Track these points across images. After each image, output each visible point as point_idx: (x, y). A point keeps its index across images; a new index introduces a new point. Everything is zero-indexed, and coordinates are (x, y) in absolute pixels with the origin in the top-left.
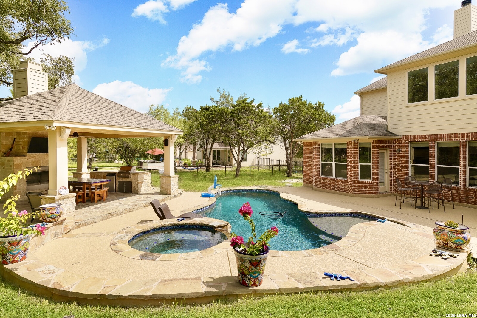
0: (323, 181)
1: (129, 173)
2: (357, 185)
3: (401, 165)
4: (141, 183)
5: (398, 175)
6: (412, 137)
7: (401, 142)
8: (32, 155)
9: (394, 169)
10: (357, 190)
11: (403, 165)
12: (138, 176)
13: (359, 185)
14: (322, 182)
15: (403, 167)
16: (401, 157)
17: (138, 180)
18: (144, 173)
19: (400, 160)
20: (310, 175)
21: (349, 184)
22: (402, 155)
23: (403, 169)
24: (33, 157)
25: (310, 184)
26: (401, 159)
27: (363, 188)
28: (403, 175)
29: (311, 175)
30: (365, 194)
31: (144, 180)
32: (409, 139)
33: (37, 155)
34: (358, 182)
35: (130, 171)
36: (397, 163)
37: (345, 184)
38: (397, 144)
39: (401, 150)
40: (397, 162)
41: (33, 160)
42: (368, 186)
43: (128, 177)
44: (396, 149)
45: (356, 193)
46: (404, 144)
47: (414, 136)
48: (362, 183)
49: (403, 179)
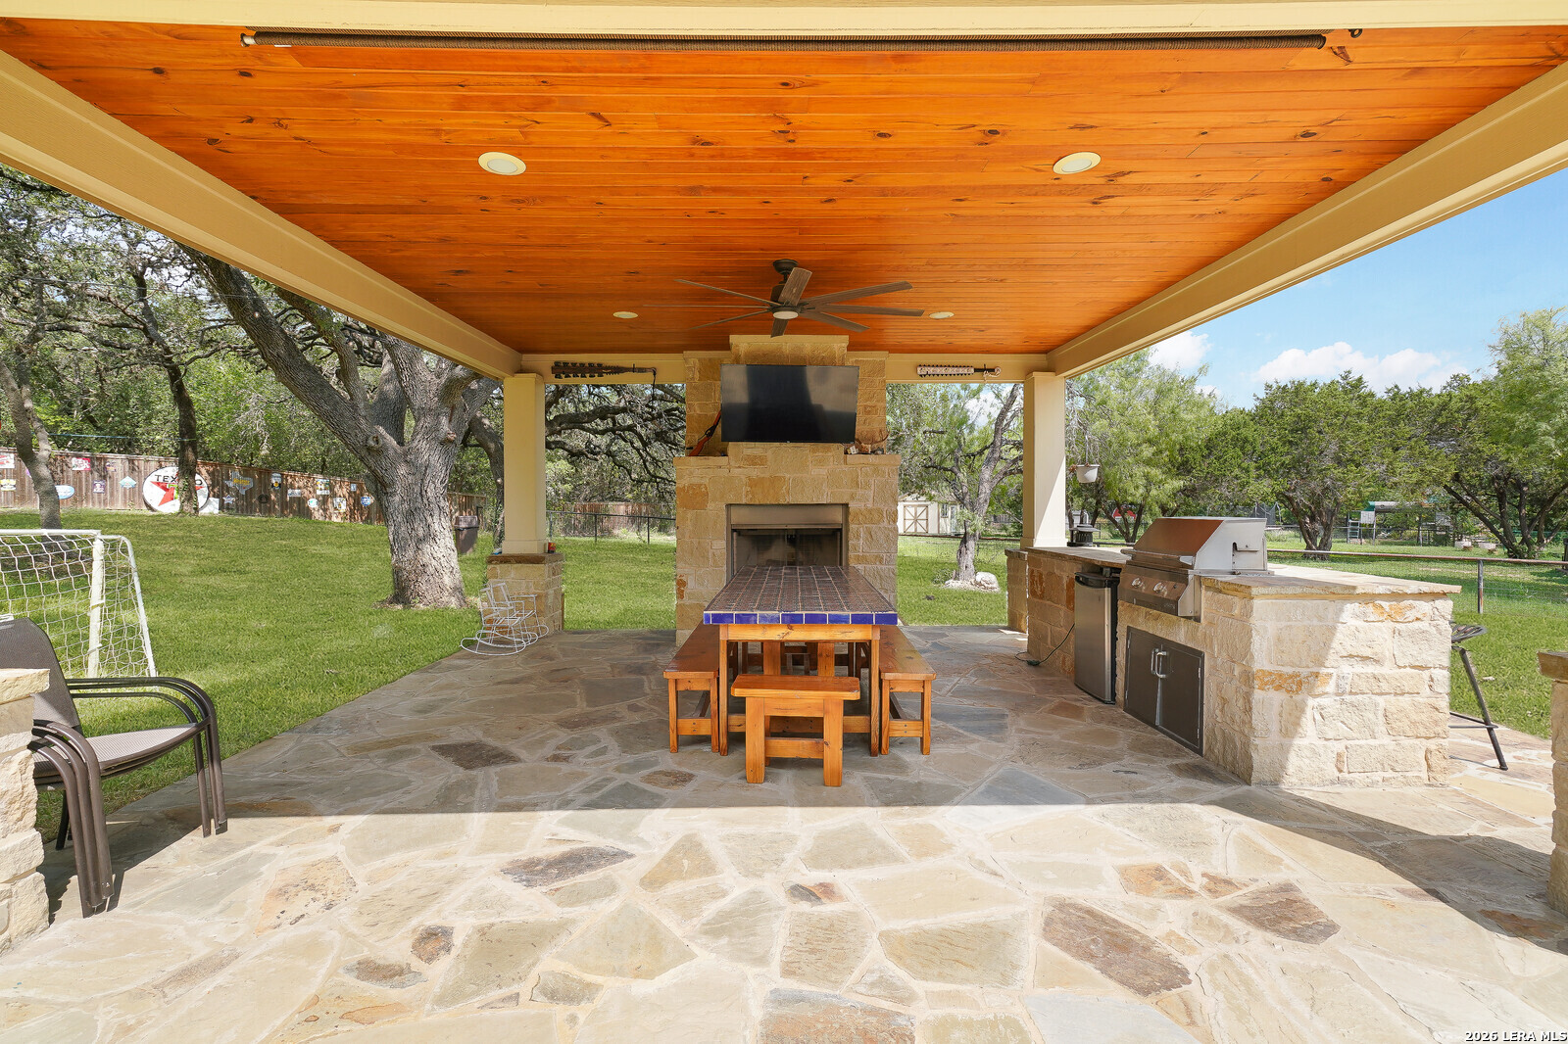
1: (1179, 574)
4: (1297, 684)
8: (749, 452)
12: (1247, 613)
17: (1247, 652)
18: (1348, 593)
24: (753, 461)
31: (1332, 659)
33: (770, 452)
35: (1185, 559)
41: (755, 472)
43: (1170, 606)
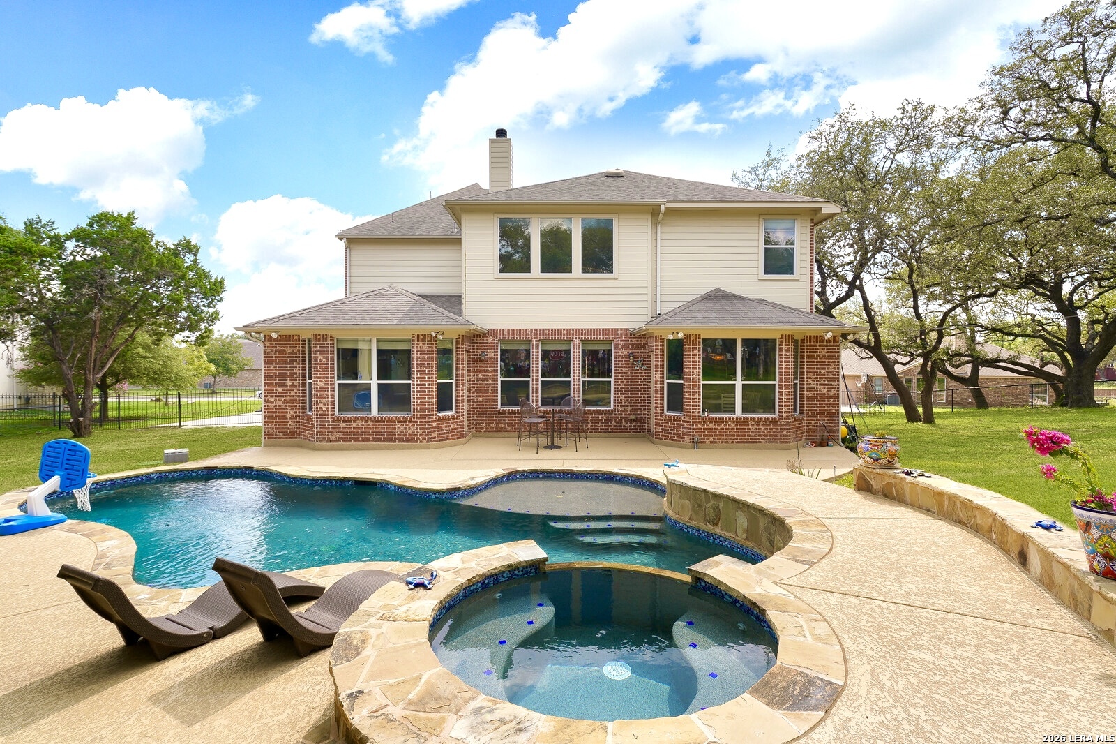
0: (347, 425)
2: (434, 425)
3: (487, 381)
5: (481, 399)
6: (506, 332)
7: (487, 340)
9: (474, 390)
10: (434, 434)
11: (490, 380)
13: (437, 424)
14: (345, 428)
15: (490, 384)
16: (487, 367)
19: (485, 372)
20: (288, 416)
21: (417, 425)
22: (488, 364)
23: (490, 389)
25: (287, 438)
26: (487, 370)
27: (444, 428)
28: (489, 399)
29: (292, 415)
30: (447, 440)
32: (500, 335)
34: (436, 418)
36: (480, 378)
37: (407, 425)
38: (480, 343)
39: (487, 355)
40: (480, 376)
42: (452, 423)
44: (477, 352)
45: (434, 441)
46: (491, 343)
47: (509, 330)
48: (443, 419)
49: (490, 405)
